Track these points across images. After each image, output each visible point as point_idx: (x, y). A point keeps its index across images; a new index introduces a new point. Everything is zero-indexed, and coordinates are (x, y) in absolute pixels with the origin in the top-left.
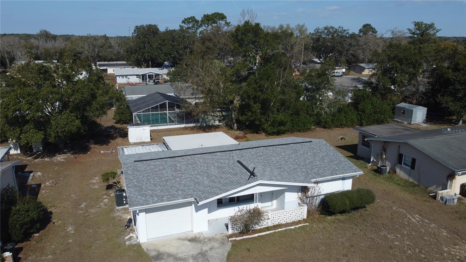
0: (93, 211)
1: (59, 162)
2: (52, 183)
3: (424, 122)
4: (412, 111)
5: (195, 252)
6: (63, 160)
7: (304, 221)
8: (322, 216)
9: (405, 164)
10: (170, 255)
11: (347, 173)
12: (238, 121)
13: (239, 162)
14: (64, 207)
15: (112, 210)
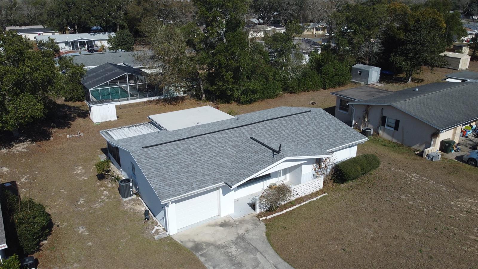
0: (97, 206)
1: (21, 152)
2: (28, 178)
3: (378, 82)
4: (368, 72)
5: (233, 237)
6: (26, 150)
7: (322, 191)
8: (335, 184)
9: (388, 126)
10: (209, 244)
13: (252, 138)
14: (60, 206)
15: (119, 203)
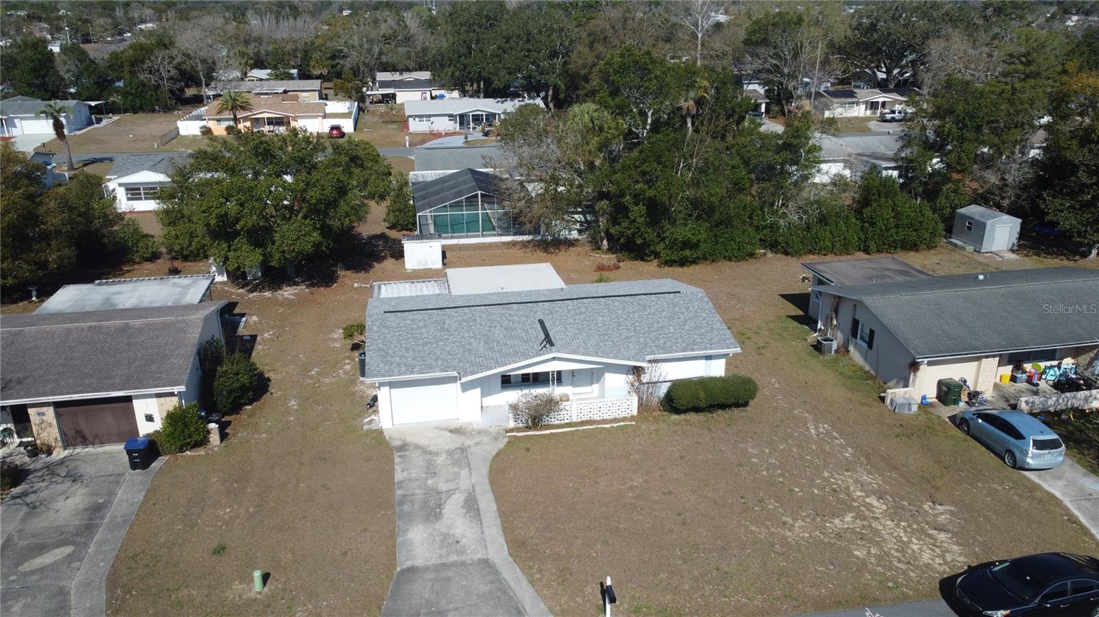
0: (327, 381)
1: (285, 299)
2: (274, 334)
4: (984, 225)
5: (452, 447)
6: (293, 297)
7: (633, 418)
8: (665, 413)
9: (862, 338)
10: (417, 447)
11: (711, 349)
12: (609, 237)
13: (541, 322)
14: (288, 373)
15: (353, 382)
